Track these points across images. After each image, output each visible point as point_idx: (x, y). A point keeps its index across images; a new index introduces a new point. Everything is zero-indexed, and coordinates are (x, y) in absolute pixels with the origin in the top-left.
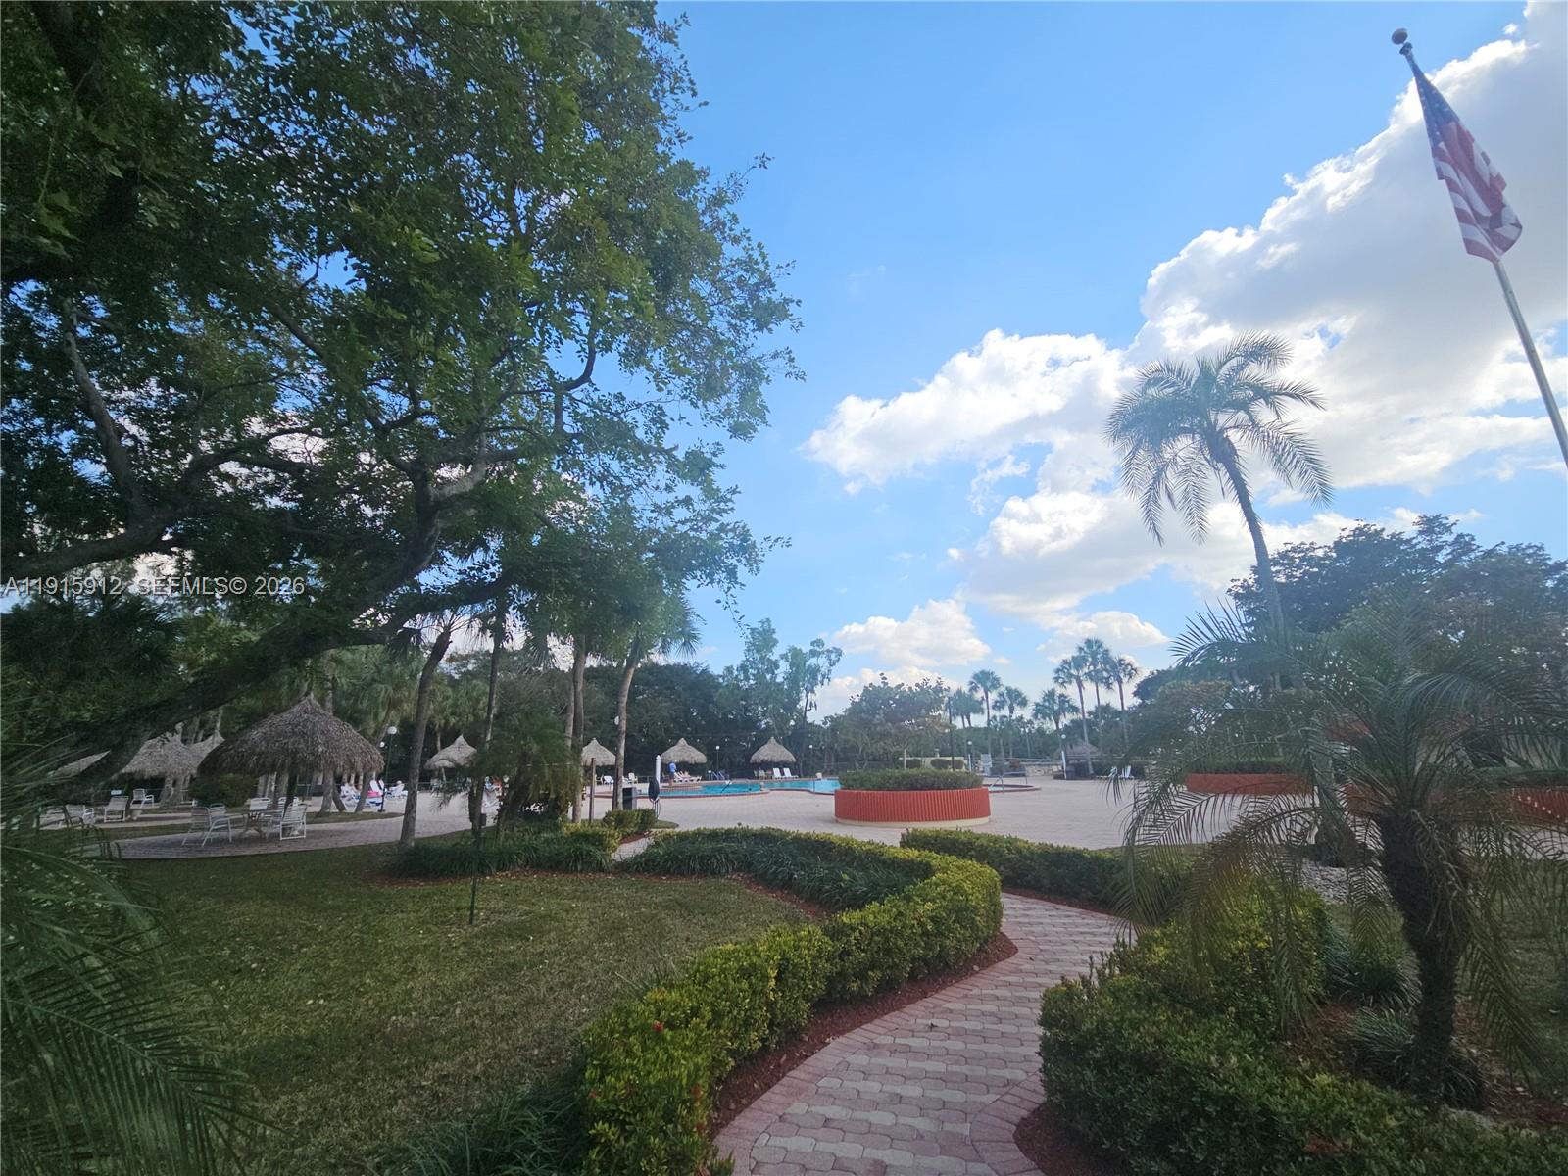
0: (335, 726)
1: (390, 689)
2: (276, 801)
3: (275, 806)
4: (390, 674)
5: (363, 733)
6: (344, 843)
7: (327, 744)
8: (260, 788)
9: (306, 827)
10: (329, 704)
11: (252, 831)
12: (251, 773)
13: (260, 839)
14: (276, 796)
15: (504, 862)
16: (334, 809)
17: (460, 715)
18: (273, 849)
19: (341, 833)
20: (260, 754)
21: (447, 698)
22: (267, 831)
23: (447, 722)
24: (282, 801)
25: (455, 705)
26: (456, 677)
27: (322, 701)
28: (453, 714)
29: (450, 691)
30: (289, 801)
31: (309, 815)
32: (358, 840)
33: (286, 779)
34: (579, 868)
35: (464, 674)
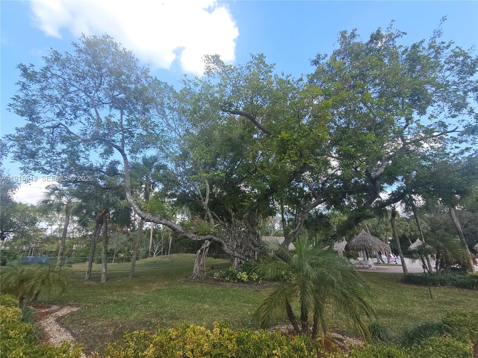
0: (372, 238)
1: (384, 226)
2: (364, 258)
3: (365, 260)
4: (383, 221)
5: (381, 239)
6: (387, 272)
7: (372, 243)
8: (359, 255)
9: (375, 266)
10: (369, 232)
11: (361, 266)
12: (356, 250)
13: (364, 268)
14: (364, 257)
15: (443, 283)
16: (381, 262)
17: (415, 232)
18: (368, 271)
19: (385, 269)
20: (356, 246)
21: (407, 226)
22: (366, 266)
23: (410, 234)
24: (366, 258)
25: (411, 228)
26: (408, 218)
27: (366, 231)
28: (412, 231)
29: (407, 223)
30: (368, 259)
31: (374, 263)
32: (391, 271)
33: (365, 252)
34: (475, 288)
35: (411, 216)
